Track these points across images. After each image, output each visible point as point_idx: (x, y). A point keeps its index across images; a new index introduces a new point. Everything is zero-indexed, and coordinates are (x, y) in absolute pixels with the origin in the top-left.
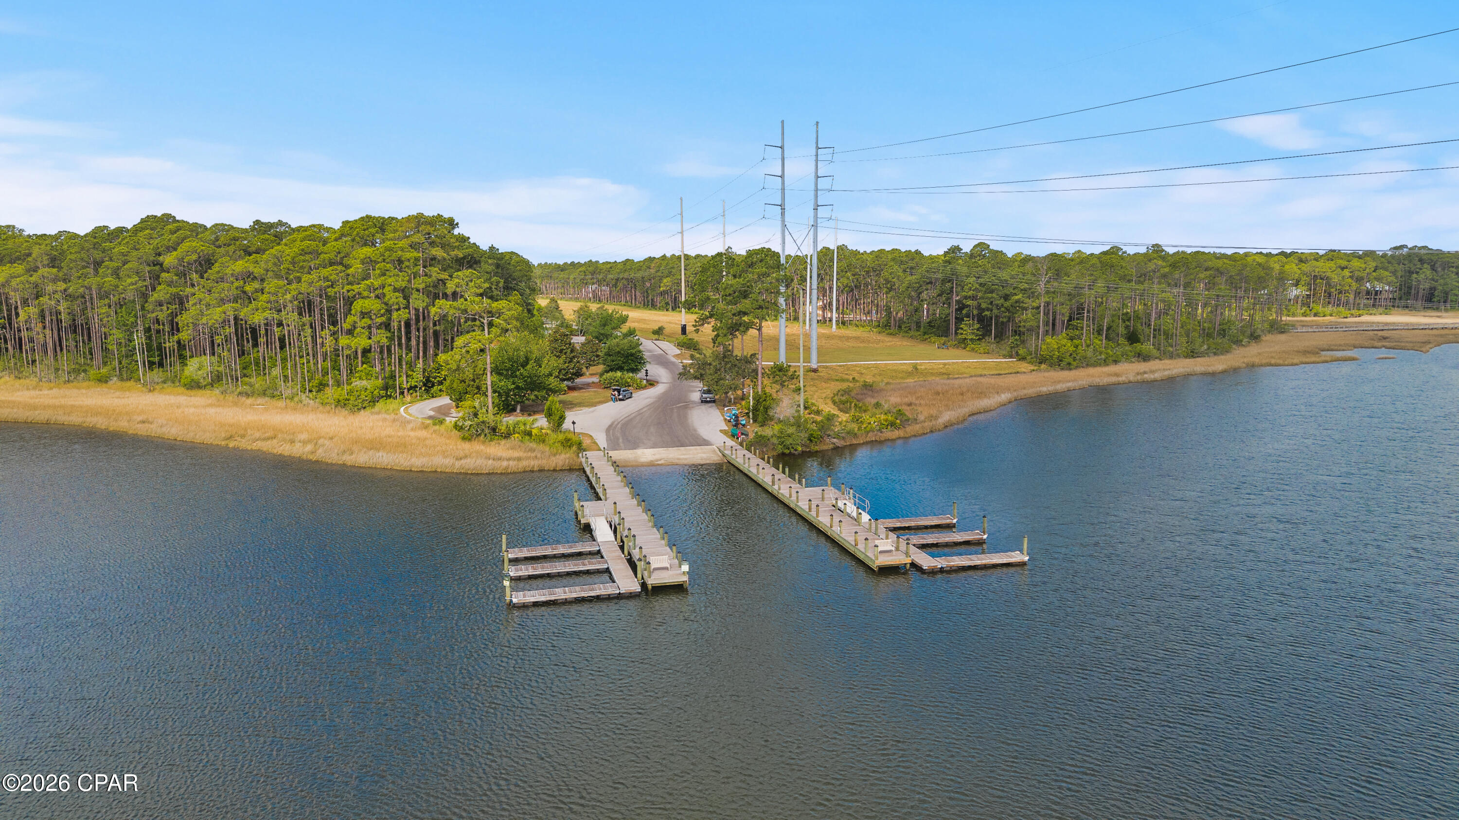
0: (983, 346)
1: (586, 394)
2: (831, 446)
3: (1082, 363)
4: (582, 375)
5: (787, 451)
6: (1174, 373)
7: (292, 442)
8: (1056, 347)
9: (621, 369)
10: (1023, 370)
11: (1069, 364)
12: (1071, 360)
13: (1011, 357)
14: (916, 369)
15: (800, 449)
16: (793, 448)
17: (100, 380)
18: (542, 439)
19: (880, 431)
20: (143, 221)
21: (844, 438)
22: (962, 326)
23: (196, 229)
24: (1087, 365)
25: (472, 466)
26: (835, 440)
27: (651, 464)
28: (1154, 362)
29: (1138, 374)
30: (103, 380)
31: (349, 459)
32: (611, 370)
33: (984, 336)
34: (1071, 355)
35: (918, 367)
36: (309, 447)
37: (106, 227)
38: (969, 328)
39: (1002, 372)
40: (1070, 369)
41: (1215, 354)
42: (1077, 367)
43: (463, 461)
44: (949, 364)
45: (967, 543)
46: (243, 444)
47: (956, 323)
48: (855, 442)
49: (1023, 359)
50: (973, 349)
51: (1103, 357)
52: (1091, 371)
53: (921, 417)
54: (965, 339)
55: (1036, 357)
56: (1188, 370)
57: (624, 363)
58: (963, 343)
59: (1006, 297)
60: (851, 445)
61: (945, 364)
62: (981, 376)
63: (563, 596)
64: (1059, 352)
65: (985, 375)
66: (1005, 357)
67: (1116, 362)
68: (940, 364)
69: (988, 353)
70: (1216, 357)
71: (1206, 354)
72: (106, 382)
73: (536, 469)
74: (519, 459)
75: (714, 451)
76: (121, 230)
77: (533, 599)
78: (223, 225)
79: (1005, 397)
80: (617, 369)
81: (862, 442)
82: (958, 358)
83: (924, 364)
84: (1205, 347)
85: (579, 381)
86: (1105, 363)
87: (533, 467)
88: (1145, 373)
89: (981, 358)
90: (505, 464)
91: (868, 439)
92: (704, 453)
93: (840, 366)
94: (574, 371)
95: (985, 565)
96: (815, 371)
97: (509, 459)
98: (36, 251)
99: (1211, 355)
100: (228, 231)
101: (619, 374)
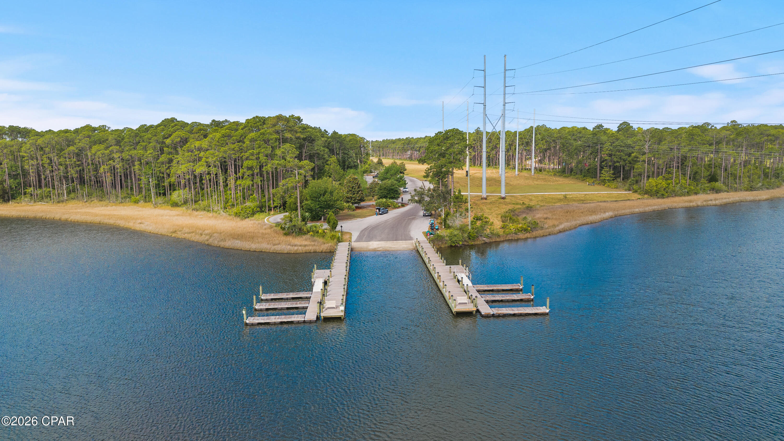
0: (614, 184)
1: (365, 211)
2: (483, 242)
3: (672, 194)
4: (364, 201)
5: (453, 245)
6: (730, 200)
7: (201, 235)
8: (654, 184)
9: (386, 197)
10: (633, 198)
11: (663, 195)
12: (664, 192)
13: (630, 190)
14: (566, 197)
15: (461, 243)
16: (457, 242)
17: (135, 202)
18: (323, 235)
19: (516, 233)
20: (163, 121)
21: (490, 237)
22: (602, 172)
23: (184, 125)
24: (675, 195)
25: (279, 249)
26: (485, 239)
27: (375, 250)
28: (723, 194)
29: (705, 201)
30: (136, 202)
31: (222, 244)
32: (381, 198)
33: (616, 178)
34: (665, 189)
35: (568, 196)
36: (207, 237)
37: (146, 125)
38: (607, 174)
39: (618, 200)
40: (664, 198)
41: (768, 189)
42: (668, 197)
43: (275, 247)
44: (588, 195)
45: (521, 300)
46: (180, 235)
47: (600, 169)
48: (498, 240)
49: (636, 191)
50: (609, 186)
51: (686, 190)
52: (677, 199)
53: (546, 226)
54: (604, 179)
55: (643, 190)
56: (741, 198)
57: (387, 194)
58: (603, 182)
59: (629, 155)
60: (495, 242)
61: (586, 195)
62: (605, 201)
63: (274, 321)
64: (656, 187)
65: (607, 201)
66: (626, 190)
67: (696, 193)
68: (583, 194)
69: (617, 188)
70: (767, 191)
71: (761, 188)
72: (138, 203)
73: (312, 251)
74: (305, 246)
75: (413, 243)
76: (151, 126)
77: (257, 322)
78: (196, 123)
79: (608, 214)
80: (384, 197)
81: (502, 240)
82: (598, 191)
83: (571, 194)
84: (760, 184)
85: (362, 204)
86: (688, 194)
87: (311, 250)
88: (711, 200)
89: (611, 191)
90: (296, 248)
91: (507, 238)
92: (406, 244)
93: (521, 195)
94: (359, 198)
95: (521, 314)
96: (503, 198)
97: (301, 246)
98: (110, 138)
99: (764, 189)
100: (198, 126)
101: (384, 200)
